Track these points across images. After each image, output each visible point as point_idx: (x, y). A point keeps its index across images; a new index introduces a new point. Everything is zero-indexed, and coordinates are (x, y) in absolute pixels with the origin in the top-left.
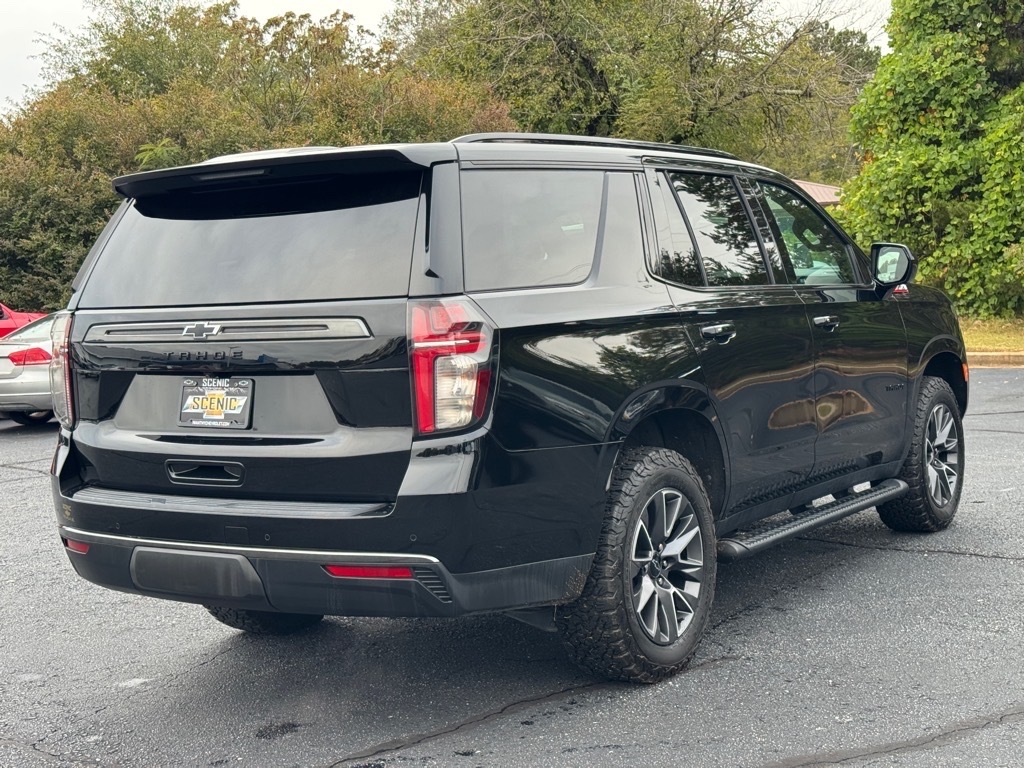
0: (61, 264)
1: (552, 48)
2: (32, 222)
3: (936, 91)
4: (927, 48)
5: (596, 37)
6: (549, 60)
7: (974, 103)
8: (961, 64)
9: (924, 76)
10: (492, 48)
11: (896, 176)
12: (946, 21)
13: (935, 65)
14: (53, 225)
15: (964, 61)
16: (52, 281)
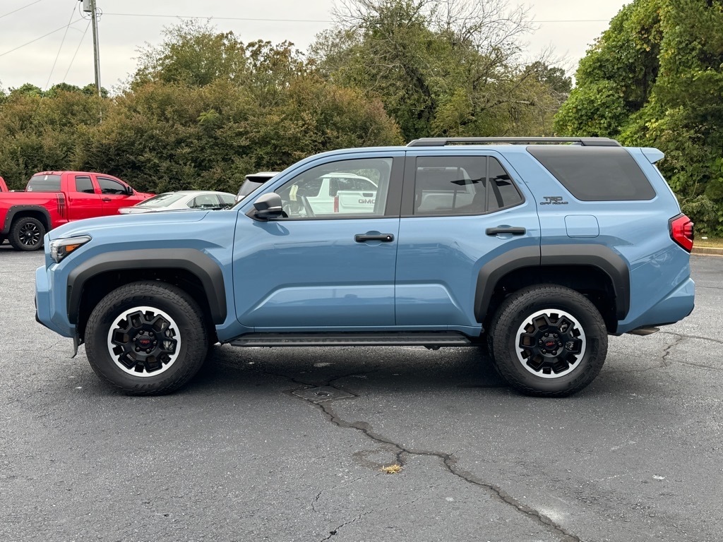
0: (158, 170)
1: (403, 72)
2: (144, 147)
3: (598, 109)
4: (594, 87)
5: (426, 67)
6: (400, 78)
7: (615, 117)
8: (611, 97)
9: (592, 102)
10: (372, 69)
12: (605, 74)
13: (598, 96)
14: (155, 150)
15: (613, 96)
16: (153, 178)
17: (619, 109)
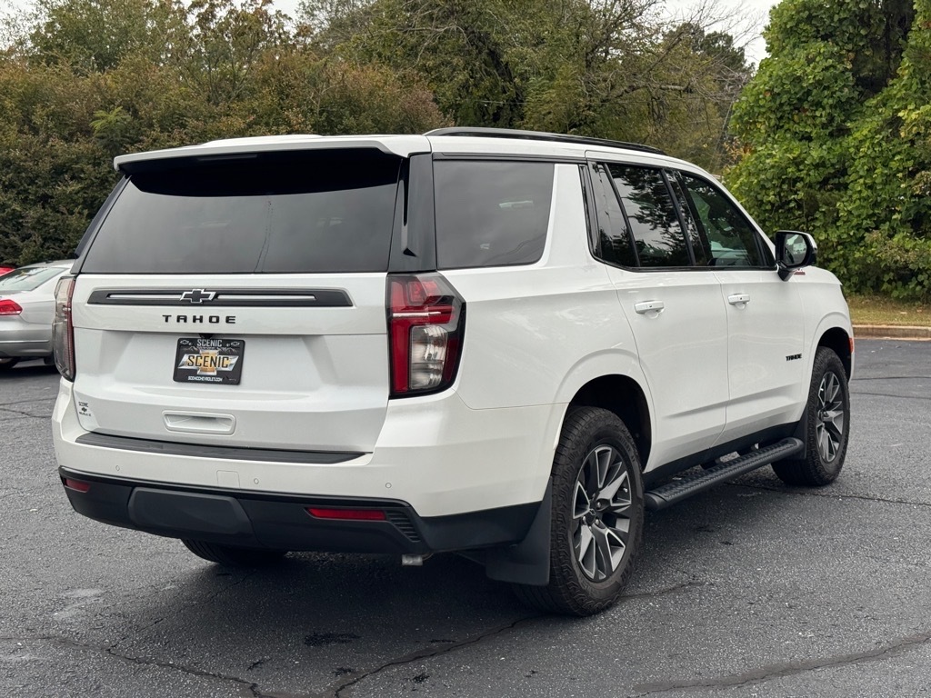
1: (464, 40)
4: (801, 54)
5: (503, 31)
6: (459, 51)
7: (839, 105)
8: (832, 70)
9: (799, 79)
10: (409, 38)
11: (773, 167)
12: (818, 31)
13: (809, 70)
15: (834, 67)
16: (12, 238)
17: (846, 90)
